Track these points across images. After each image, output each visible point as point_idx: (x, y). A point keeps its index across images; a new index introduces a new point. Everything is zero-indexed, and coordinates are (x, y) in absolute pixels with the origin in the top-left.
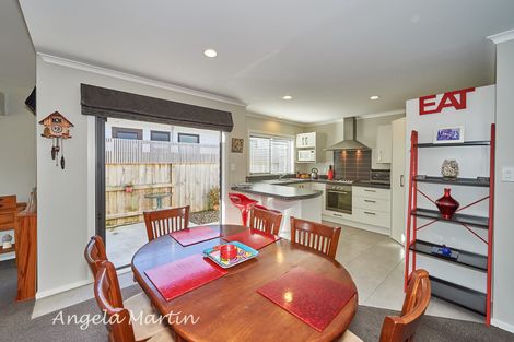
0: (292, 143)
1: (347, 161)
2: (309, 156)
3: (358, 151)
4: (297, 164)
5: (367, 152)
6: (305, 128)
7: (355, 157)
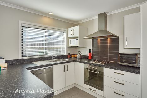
0: (65, 34)
1: (101, 46)
2: (75, 43)
3: (109, 39)
4: (69, 48)
5: (115, 39)
6: (72, 23)
7: (107, 43)
